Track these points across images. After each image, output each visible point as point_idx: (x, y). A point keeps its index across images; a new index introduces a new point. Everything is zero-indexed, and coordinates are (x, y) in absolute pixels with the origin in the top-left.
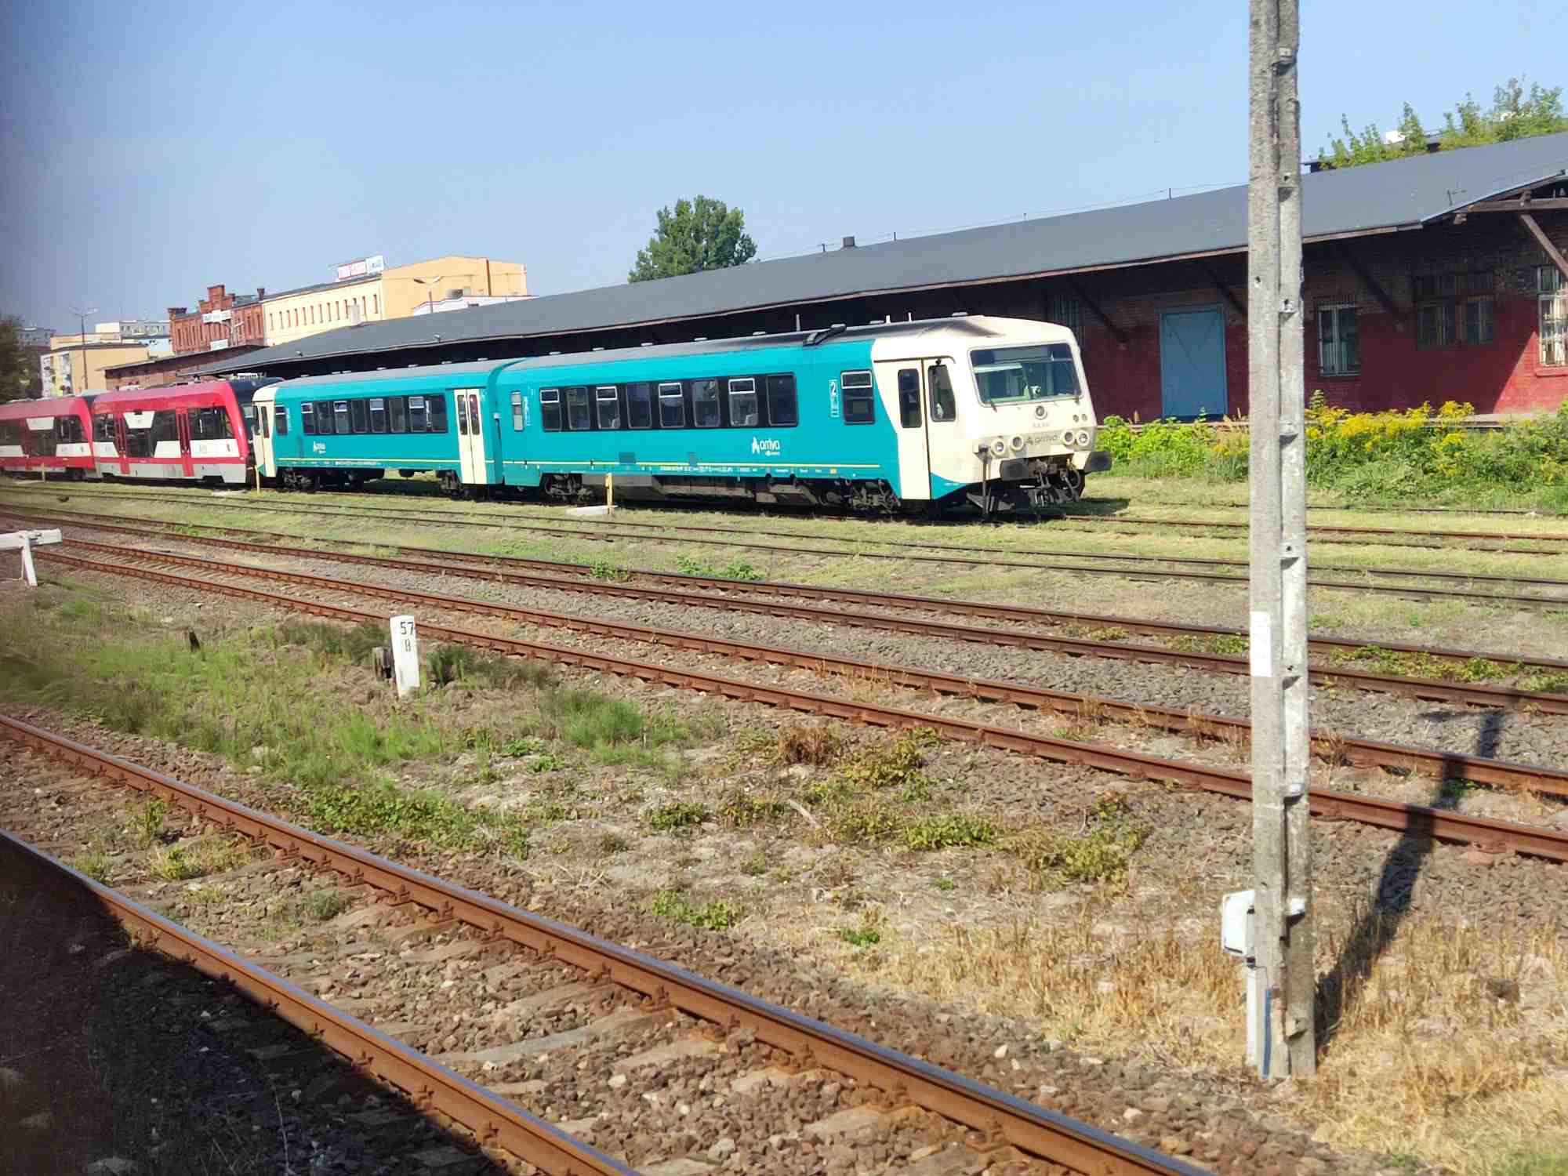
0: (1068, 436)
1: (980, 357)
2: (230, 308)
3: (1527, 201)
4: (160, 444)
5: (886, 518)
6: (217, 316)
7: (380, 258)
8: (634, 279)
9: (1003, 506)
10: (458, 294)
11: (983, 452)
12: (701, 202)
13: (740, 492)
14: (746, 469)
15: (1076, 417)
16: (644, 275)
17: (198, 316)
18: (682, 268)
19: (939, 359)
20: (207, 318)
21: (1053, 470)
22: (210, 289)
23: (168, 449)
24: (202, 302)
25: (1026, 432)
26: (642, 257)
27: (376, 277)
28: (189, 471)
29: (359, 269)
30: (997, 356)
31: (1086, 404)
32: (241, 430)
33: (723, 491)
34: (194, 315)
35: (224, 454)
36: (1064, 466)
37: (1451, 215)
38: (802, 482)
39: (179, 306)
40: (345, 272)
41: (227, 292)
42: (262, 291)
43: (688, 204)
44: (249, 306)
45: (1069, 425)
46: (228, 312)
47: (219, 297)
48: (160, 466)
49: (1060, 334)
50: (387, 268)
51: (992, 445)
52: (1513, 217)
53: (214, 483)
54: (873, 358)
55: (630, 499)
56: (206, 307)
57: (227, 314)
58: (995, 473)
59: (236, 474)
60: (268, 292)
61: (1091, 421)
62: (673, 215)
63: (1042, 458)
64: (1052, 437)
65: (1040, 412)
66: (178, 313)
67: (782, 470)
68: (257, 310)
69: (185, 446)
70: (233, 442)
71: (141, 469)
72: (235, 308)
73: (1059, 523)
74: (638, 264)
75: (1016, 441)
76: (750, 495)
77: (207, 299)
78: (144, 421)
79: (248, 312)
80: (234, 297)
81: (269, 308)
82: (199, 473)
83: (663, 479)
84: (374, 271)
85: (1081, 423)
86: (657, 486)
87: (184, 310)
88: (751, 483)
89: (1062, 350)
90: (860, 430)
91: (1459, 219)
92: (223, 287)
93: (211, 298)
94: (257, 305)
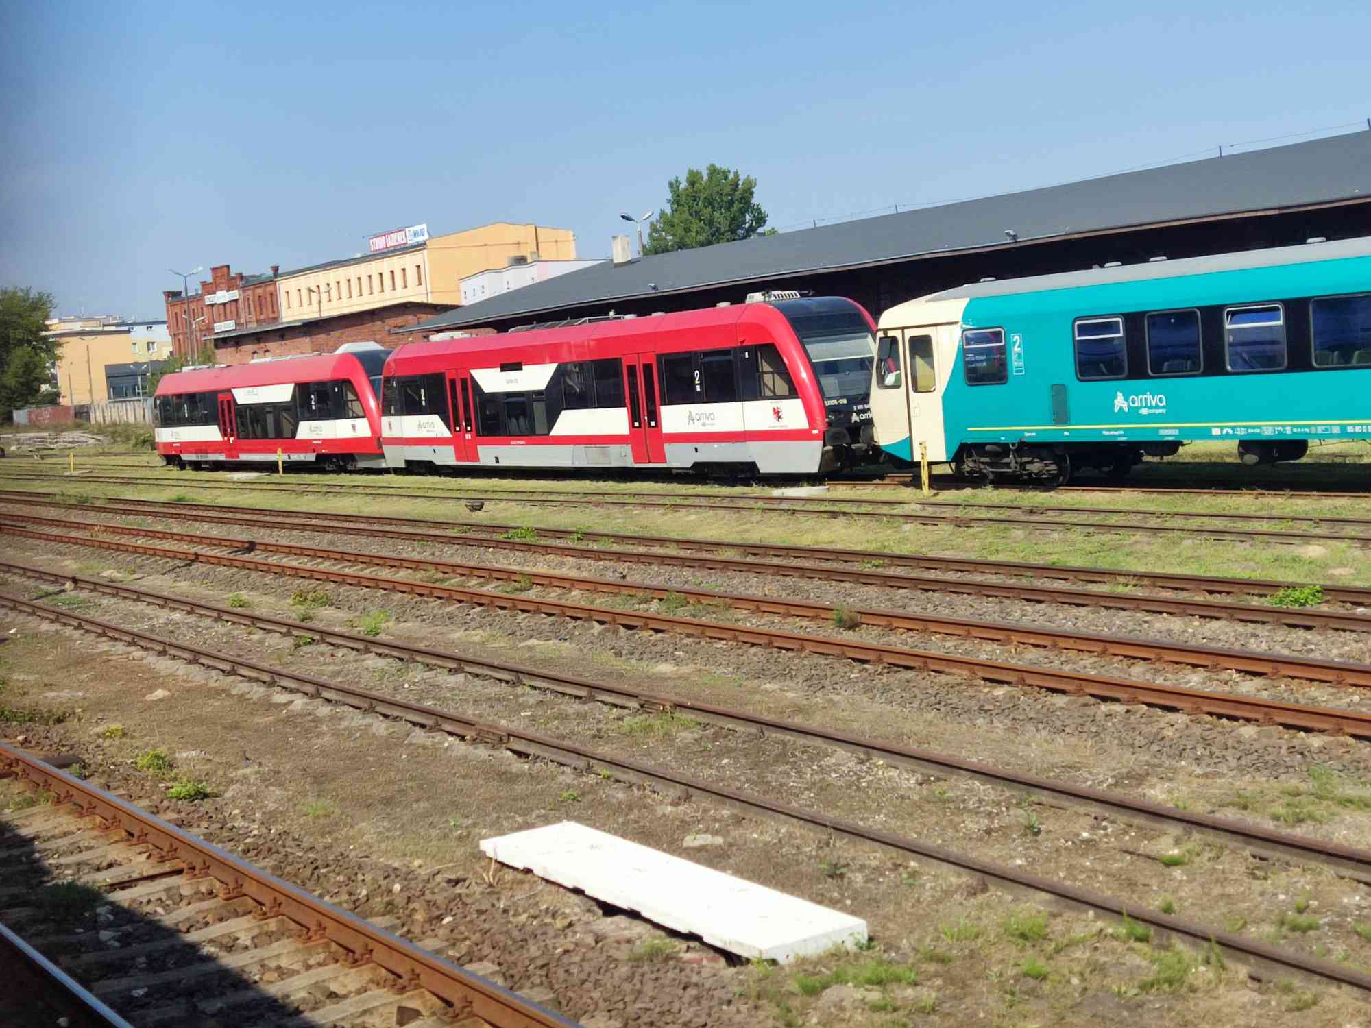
2: (237, 287)
6: (222, 296)
7: (424, 226)
8: (646, 252)
12: (713, 171)
16: (656, 249)
17: (199, 298)
18: (701, 238)
20: (209, 299)
22: (214, 269)
24: (204, 284)
26: (654, 229)
27: (421, 246)
28: (653, 455)
29: (396, 239)
34: (193, 297)
39: (176, 289)
40: (379, 244)
41: (233, 272)
42: (276, 269)
43: (698, 173)
44: (261, 285)
46: (236, 291)
47: (223, 276)
50: (434, 236)
53: (729, 474)
56: (209, 288)
57: (235, 294)
60: (283, 270)
62: (683, 185)
66: (175, 295)
68: (271, 288)
71: (514, 454)
72: (244, 288)
74: (650, 235)
77: (209, 280)
79: (259, 291)
80: (241, 277)
81: (283, 286)
82: (682, 458)
84: (420, 239)
87: (179, 293)
92: (228, 267)
93: (215, 278)
94: (271, 281)
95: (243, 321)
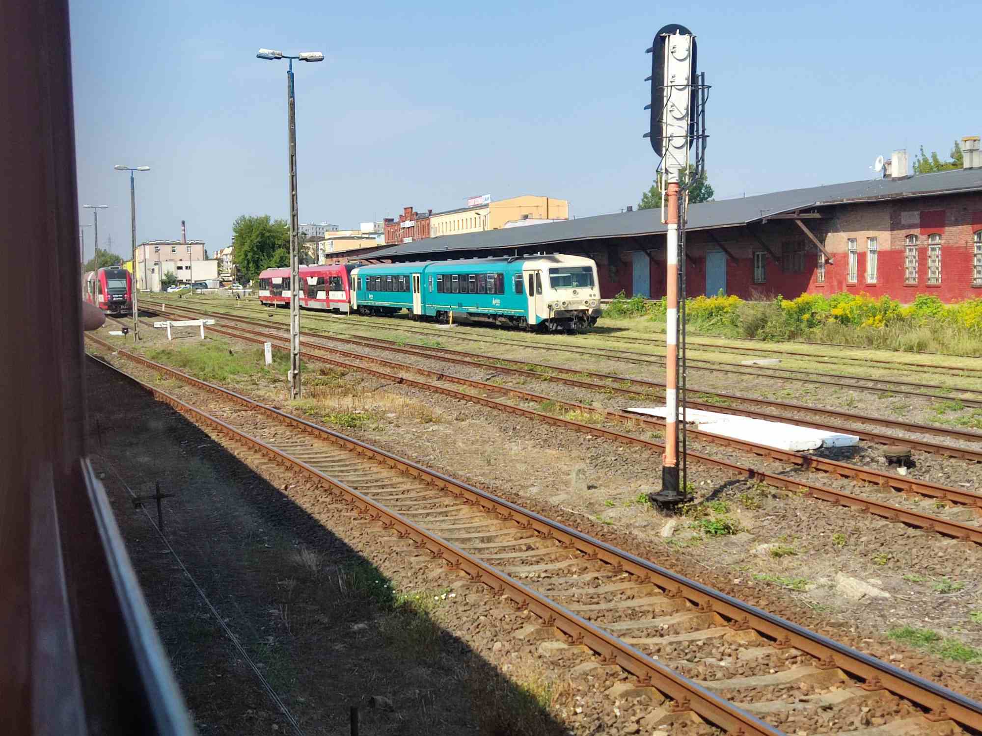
0: (586, 302)
1: (552, 271)
2: (414, 219)
3: (798, 215)
4: (319, 292)
5: (528, 331)
6: (408, 224)
7: (489, 196)
8: (639, 210)
9: (559, 328)
10: (526, 217)
11: (550, 307)
13: (491, 320)
14: (491, 311)
15: (591, 296)
17: (399, 223)
19: (538, 270)
20: (402, 225)
21: (581, 315)
22: (405, 209)
23: (321, 295)
24: (401, 216)
25: (569, 300)
26: (645, 196)
27: (486, 206)
28: (328, 306)
29: (479, 201)
30: (560, 270)
31: (596, 290)
32: (347, 288)
33: (486, 320)
34: (396, 223)
35: (340, 298)
36: (585, 314)
37: (761, 220)
38: (506, 316)
39: (389, 218)
40: (471, 203)
41: (414, 211)
42: (430, 211)
44: (423, 219)
45: (587, 298)
46: (414, 221)
47: (409, 214)
48: (318, 303)
49: (590, 262)
50: (492, 201)
51: (554, 305)
52: (792, 221)
53: (336, 311)
54: (523, 269)
55: (460, 322)
56: (403, 219)
57: (413, 223)
58: (552, 316)
59: (345, 308)
60: (433, 212)
61: (598, 297)
63: (576, 310)
64: (580, 303)
65: (575, 292)
66: (389, 221)
67: (500, 311)
68: (427, 221)
69: (327, 294)
70: (344, 293)
71: (313, 304)
72: (417, 220)
73: (585, 336)
74: (643, 200)
75: (564, 303)
76: (494, 321)
77: (403, 214)
78: (313, 281)
79: (423, 222)
80: (417, 214)
81: (434, 221)
82: (332, 306)
83: (471, 314)
84: (486, 202)
85: (593, 297)
86: (469, 317)
87: (392, 220)
88: (495, 316)
89: (589, 269)
90: (519, 296)
91: (764, 222)
92: (412, 208)
93: (405, 214)
94: (428, 218)
95: (415, 238)
